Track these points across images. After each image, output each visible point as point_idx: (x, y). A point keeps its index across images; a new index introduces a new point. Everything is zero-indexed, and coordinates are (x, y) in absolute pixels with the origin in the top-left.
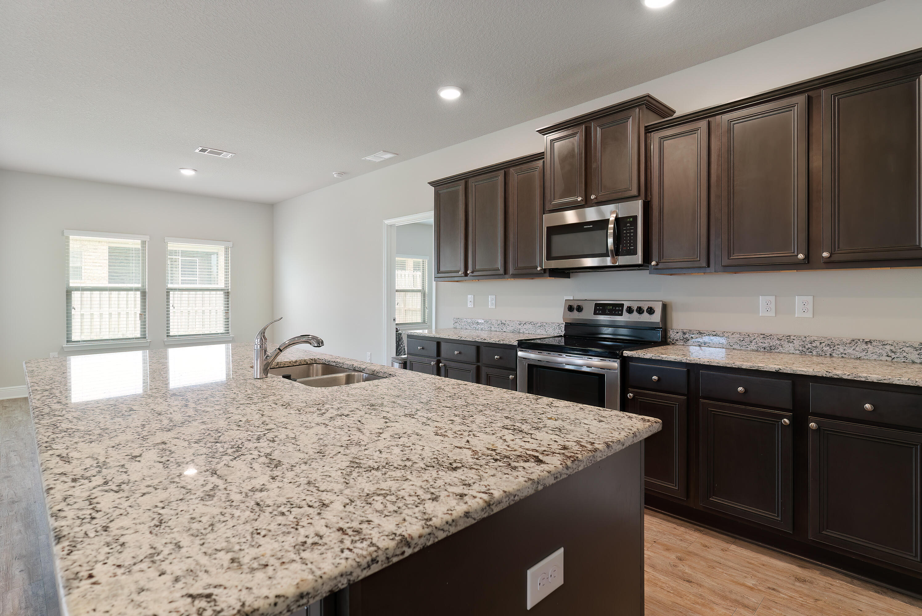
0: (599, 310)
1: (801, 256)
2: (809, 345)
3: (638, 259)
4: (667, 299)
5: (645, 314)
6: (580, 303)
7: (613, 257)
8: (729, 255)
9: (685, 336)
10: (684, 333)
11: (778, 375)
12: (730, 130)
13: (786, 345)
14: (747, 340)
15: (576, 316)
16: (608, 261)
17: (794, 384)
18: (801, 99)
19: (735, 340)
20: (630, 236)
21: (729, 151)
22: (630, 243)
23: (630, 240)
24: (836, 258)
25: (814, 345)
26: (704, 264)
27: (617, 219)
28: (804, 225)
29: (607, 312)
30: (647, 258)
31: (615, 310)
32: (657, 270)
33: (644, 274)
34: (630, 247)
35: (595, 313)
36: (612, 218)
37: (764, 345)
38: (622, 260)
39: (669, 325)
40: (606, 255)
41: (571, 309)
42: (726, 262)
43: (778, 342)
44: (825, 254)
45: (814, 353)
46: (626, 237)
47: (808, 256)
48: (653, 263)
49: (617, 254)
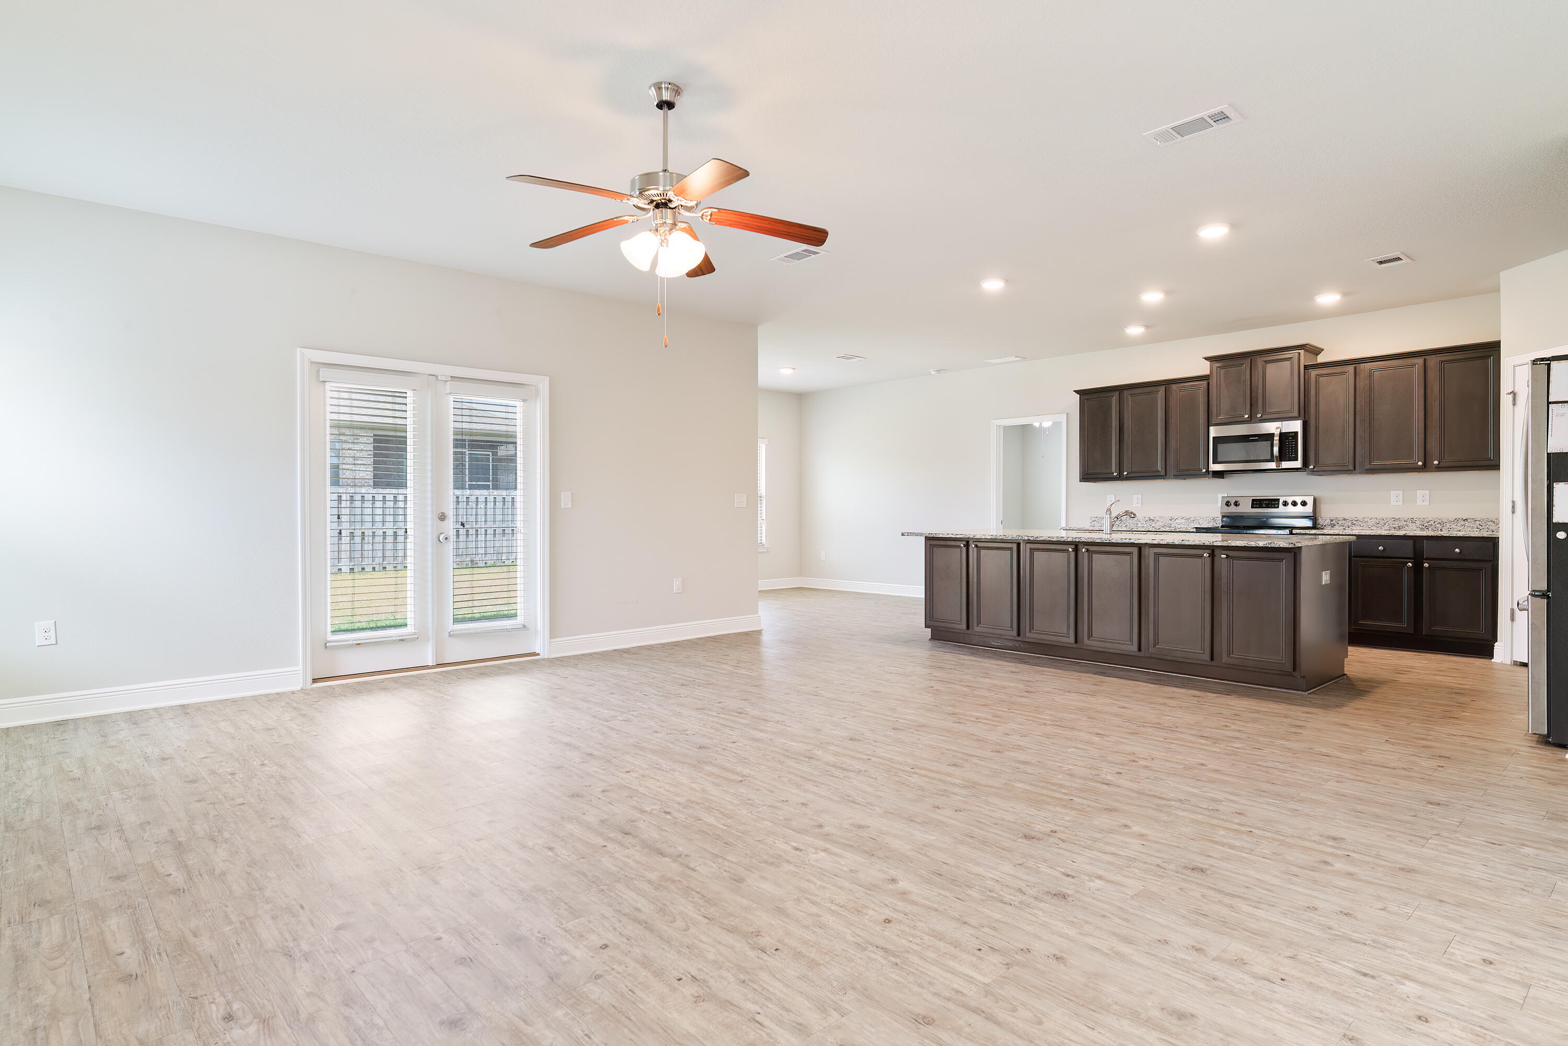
0: (1256, 504)
1: (1420, 463)
2: (1427, 524)
3: (1298, 464)
4: (1317, 494)
5: (1299, 506)
6: (1237, 499)
7: (1277, 461)
8: (1370, 462)
9: (1332, 523)
10: (1332, 521)
11: (1405, 537)
12: (1371, 375)
13: (1410, 524)
14: (1382, 522)
15: (1233, 509)
16: (1273, 465)
17: (1414, 542)
18: (1419, 361)
19: (1372, 523)
20: (1292, 447)
21: (1370, 390)
22: (1292, 452)
23: (1292, 449)
24: (1442, 465)
25: (1430, 523)
26: (1352, 468)
27: (1281, 434)
28: (1422, 443)
29: (1264, 505)
30: (1306, 463)
31: (1272, 504)
32: (1313, 472)
33: (1302, 475)
34: (1292, 454)
35: (1252, 507)
36: (1277, 432)
37: (1394, 526)
38: (1285, 465)
39: (1318, 515)
40: (1271, 460)
41: (1228, 504)
42: (1368, 466)
43: (1405, 523)
44: (1436, 462)
45: (1430, 529)
46: (1289, 447)
47: (1425, 464)
48: (1311, 467)
49: (1281, 460)
